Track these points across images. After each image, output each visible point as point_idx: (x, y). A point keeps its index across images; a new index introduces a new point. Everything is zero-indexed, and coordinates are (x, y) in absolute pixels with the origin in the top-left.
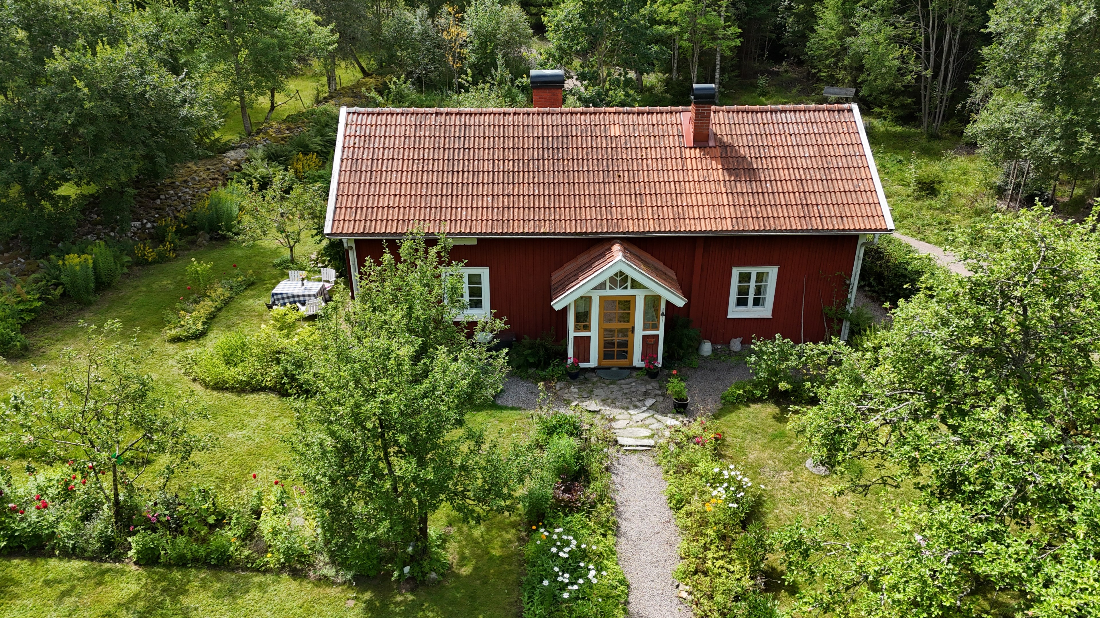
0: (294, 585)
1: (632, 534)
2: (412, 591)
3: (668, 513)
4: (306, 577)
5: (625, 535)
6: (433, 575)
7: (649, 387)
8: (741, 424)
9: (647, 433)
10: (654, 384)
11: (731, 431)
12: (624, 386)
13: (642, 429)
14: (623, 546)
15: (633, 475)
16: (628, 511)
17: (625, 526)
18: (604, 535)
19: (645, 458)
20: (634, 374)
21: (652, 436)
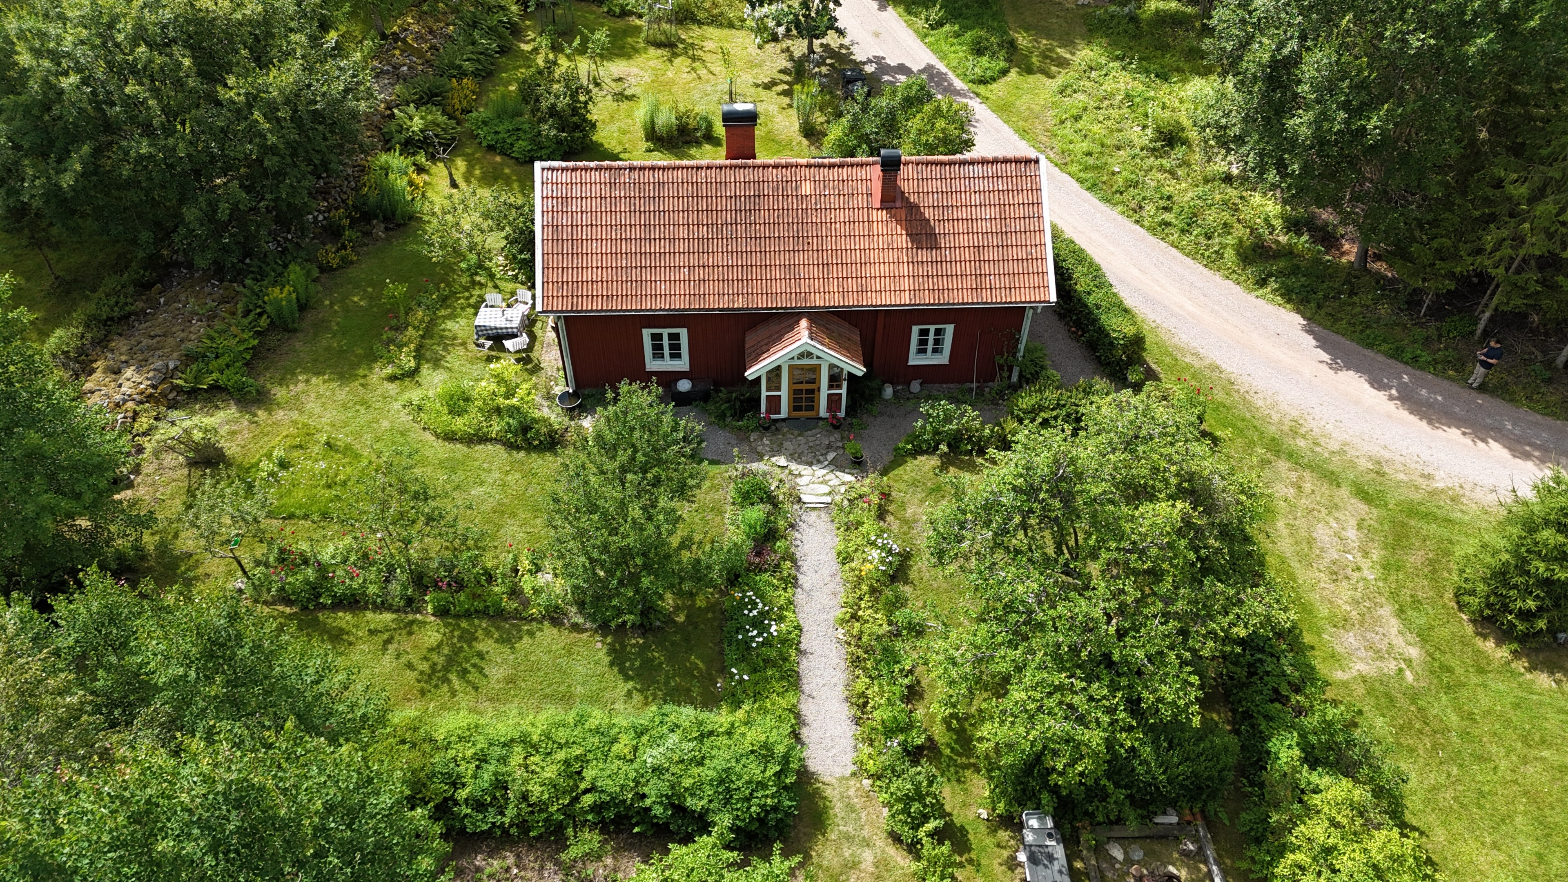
0: (555, 631)
1: (806, 586)
2: (643, 635)
3: (836, 566)
4: (563, 624)
5: (801, 587)
6: (658, 623)
7: (832, 439)
8: (906, 477)
9: (826, 489)
10: (837, 435)
11: (896, 485)
12: (811, 439)
13: (822, 486)
14: (800, 597)
15: (812, 531)
16: (806, 565)
17: (802, 579)
18: (785, 589)
19: (823, 515)
20: (821, 423)
21: (830, 493)
